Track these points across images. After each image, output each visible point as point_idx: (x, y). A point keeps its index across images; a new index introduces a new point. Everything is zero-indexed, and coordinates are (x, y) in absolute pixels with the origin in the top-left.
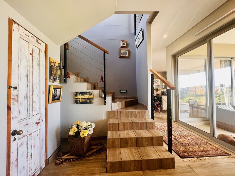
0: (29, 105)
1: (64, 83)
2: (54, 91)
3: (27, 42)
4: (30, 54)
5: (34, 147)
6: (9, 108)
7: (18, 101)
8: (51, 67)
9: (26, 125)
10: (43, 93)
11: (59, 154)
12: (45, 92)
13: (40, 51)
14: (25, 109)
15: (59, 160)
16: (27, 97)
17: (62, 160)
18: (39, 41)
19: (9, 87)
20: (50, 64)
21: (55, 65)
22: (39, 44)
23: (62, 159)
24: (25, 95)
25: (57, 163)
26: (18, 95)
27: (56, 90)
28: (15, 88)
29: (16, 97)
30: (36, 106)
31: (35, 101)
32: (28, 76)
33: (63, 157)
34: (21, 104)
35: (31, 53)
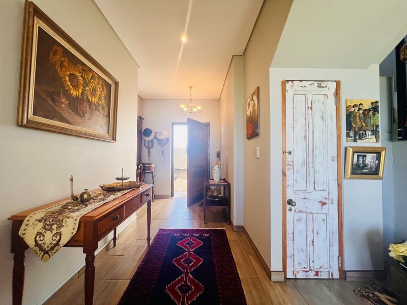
0: (308, 174)
1: (399, 140)
2: (358, 158)
3: (304, 94)
4: (308, 108)
5: (318, 234)
6: (284, 174)
7: (293, 168)
8: (349, 116)
9: (304, 198)
10: (333, 160)
11: (374, 284)
12: (336, 159)
13: (326, 97)
14: (303, 178)
15: (367, 290)
16: (305, 163)
17: (371, 295)
18: (322, 85)
19: (284, 152)
20: (347, 110)
21: (360, 109)
22: (323, 87)
23: (373, 294)
24: (303, 162)
25: (359, 291)
26: (293, 161)
27: (365, 156)
28: (290, 153)
29: (291, 163)
30: (320, 178)
31: (317, 171)
32: (306, 137)
33: (376, 293)
34: (297, 172)
35: (310, 106)
